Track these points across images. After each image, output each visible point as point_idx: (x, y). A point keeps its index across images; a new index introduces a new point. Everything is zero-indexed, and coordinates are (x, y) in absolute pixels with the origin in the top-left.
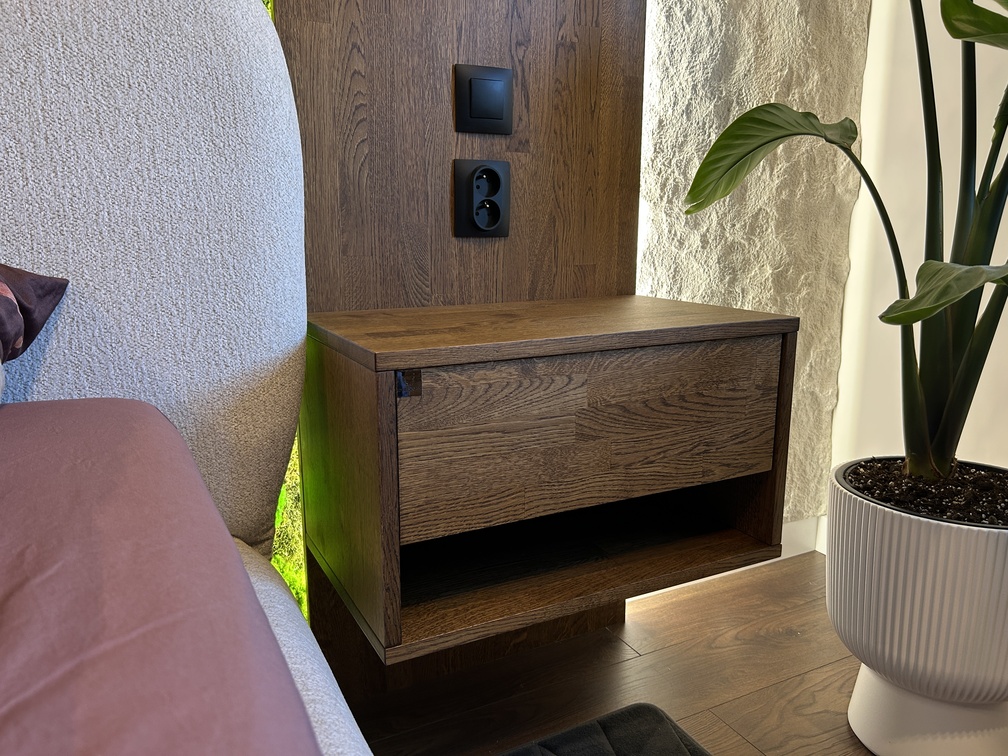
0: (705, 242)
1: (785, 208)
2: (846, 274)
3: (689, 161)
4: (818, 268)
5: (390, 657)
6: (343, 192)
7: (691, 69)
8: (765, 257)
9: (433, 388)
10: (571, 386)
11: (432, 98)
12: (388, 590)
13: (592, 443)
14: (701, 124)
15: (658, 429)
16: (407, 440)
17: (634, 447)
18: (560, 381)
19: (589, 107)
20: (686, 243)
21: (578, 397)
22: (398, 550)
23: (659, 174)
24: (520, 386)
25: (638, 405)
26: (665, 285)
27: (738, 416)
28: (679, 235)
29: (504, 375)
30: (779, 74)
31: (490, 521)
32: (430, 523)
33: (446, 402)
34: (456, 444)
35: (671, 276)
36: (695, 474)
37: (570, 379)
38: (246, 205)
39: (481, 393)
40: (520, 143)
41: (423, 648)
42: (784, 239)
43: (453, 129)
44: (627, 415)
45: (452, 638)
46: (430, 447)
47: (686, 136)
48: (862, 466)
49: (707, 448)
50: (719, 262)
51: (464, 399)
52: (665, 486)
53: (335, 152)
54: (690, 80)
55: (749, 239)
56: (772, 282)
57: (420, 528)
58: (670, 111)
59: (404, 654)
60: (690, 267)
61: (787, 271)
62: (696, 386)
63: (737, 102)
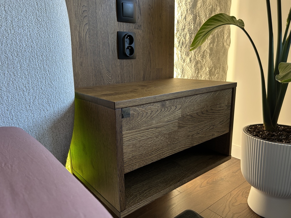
0: (190, 60)
1: (211, 49)
2: (227, 70)
3: (186, 34)
4: (220, 68)
5: (122, 215)
6: (80, 43)
7: (186, 4)
8: (206, 65)
9: (134, 114)
10: (177, 110)
11: (110, 9)
12: (121, 191)
13: (182, 129)
14: (189, 22)
15: (201, 122)
16: (125, 134)
17: (194, 129)
18: (173, 108)
19: (159, 15)
20: (185, 61)
21: (178, 113)
22: (124, 176)
23: (178, 38)
24: (161, 111)
25: (195, 114)
26: (180, 75)
27: (221, 116)
28: (183, 58)
29: (156, 107)
30: (209, 7)
31: (153, 161)
32: (133, 164)
33: (138, 119)
34: (142, 134)
35: (182, 72)
36: (210, 136)
37: (176, 107)
38: (52, 45)
39: (149, 115)
40: (139, 26)
41: (133, 209)
42: (211, 59)
43: (117, 21)
44: (192, 118)
45: (142, 204)
46: (133, 136)
47: (185, 26)
48: (249, 128)
49: (213, 127)
50: (194, 67)
51: (144, 117)
52: (202, 141)
53: (76, 28)
54: (186, 8)
55: (202, 59)
56: (209, 73)
57: (130, 167)
58: (180, 18)
59: (126, 214)
60: (186, 68)
61: (212, 69)
62: (211, 107)
63: (198, 16)
